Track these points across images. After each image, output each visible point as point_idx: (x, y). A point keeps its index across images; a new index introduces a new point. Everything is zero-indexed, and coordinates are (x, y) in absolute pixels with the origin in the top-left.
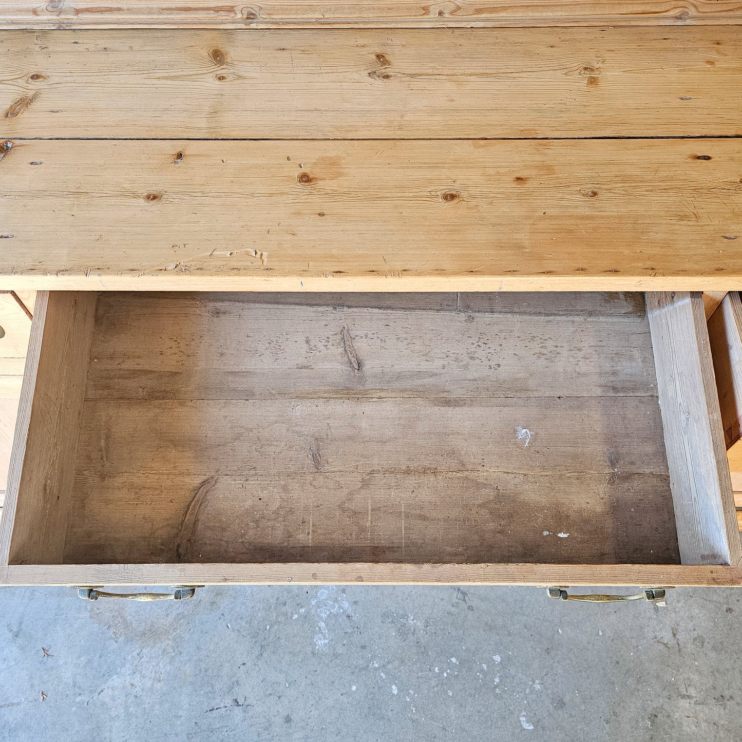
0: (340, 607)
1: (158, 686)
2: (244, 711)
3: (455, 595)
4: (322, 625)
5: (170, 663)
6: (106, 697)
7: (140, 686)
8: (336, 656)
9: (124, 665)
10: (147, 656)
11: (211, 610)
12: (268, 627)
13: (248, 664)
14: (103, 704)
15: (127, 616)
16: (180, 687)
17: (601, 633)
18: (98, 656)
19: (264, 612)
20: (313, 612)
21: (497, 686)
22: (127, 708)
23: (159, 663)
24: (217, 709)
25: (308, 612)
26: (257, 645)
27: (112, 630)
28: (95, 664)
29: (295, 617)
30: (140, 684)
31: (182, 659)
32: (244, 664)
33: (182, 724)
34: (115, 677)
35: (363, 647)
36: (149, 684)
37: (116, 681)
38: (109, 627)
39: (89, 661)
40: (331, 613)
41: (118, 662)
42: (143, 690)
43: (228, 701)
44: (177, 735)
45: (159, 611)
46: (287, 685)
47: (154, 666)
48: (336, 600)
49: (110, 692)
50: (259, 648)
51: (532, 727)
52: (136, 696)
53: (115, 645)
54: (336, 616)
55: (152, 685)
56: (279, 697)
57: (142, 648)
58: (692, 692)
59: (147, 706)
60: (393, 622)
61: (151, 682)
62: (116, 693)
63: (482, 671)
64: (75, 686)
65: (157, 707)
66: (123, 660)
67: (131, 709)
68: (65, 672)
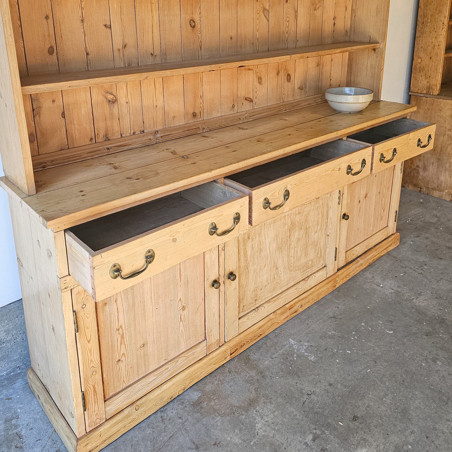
0: (305, 346)
1: (276, 413)
2: (315, 395)
3: (333, 319)
4: (306, 354)
5: (271, 404)
6: (261, 433)
7: (270, 419)
8: (321, 358)
9: (255, 419)
10: (260, 409)
11: (265, 379)
12: (290, 368)
13: (298, 382)
14: (264, 436)
15: (236, 405)
16: (285, 407)
17: (378, 301)
18: (241, 425)
19: (283, 365)
20: (299, 353)
21: (372, 330)
22: (274, 429)
23: (267, 407)
24: (305, 402)
25: (297, 354)
26: (294, 375)
27: (236, 413)
28: (244, 428)
29: (295, 359)
30: (269, 419)
31: (274, 399)
32: (297, 383)
33: (299, 416)
34: (257, 425)
35: (326, 349)
36: (272, 416)
37: (259, 426)
38: (234, 413)
39: (240, 429)
40: (304, 349)
41: (252, 420)
42: (272, 419)
43: (306, 396)
44: (302, 420)
45: (246, 394)
46: (318, 377)
47: (267, 410)
48: (302, 345)
49: (261, 430)
50: (296, 375)
51: (392, 332)
52: (273, 423)
53: (244, 417)
54: (307, 348)
55: (274, 415)
56: (320, 382)
57: (255, 409)
58: (413, 297)
59: (280, 422)
60: (325, 338)
61: (272, 415)
62: (264, 429)
63: (364, 330)
64: (245, 441)
65: (284, 419)
66: (253, 418)
67: (276, 428)
68: (235, 441)
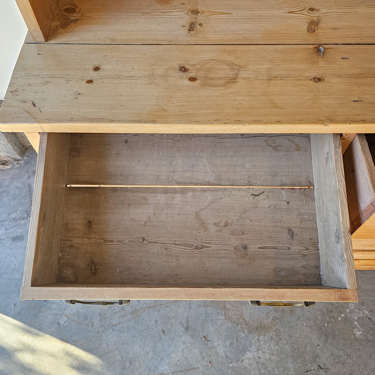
0: (364, 314)
1: (273, 357)
2: (326, 372)
4: (356, 323)
5: (277, 345)
6: (246, 363)
7: (263, 358)
8: (368, 341)
9: (251, 346)
10: (263, 341)
12: (326, 325)
13: (321, 345)
14: (246, 368)
15: (246, 318)
16: (286, 358)
18: (235, 340)
19: (321, 316)
20: (349, 316)
22: (259, 370)
23: (271, 344)
24: (310, 371)
25: (346, 316)
26: (323, 334)
27: (239, 326)
28: (235, 345)
29: (340, 319)
30: (263, 357)
31: (283, 343)
32: (318, 345)
34: (248, 353)
36: (268, 356)
37: (249, 355)
38: (237, 324)
39: (231, 344)
40: (359, 316)
41: (247, 344)
42: (265, 360)
43: (315, 367)
45: (263, 315)
46: (346, 357)
47: (268, 347)
48: (360, 310)
49: (248, 361)
50: (324, 336)
52: (263, 364)
53: (243, 335)
54: (362, 318)
55: (270, 357)
56: (343, 364)
57: (259, 336)
59: (270, 369)
62: (251, 361)
64: (227, 357)
65: (276, 370)
66: (250, 343)
67: (262, 371)
68: (219, 350)
